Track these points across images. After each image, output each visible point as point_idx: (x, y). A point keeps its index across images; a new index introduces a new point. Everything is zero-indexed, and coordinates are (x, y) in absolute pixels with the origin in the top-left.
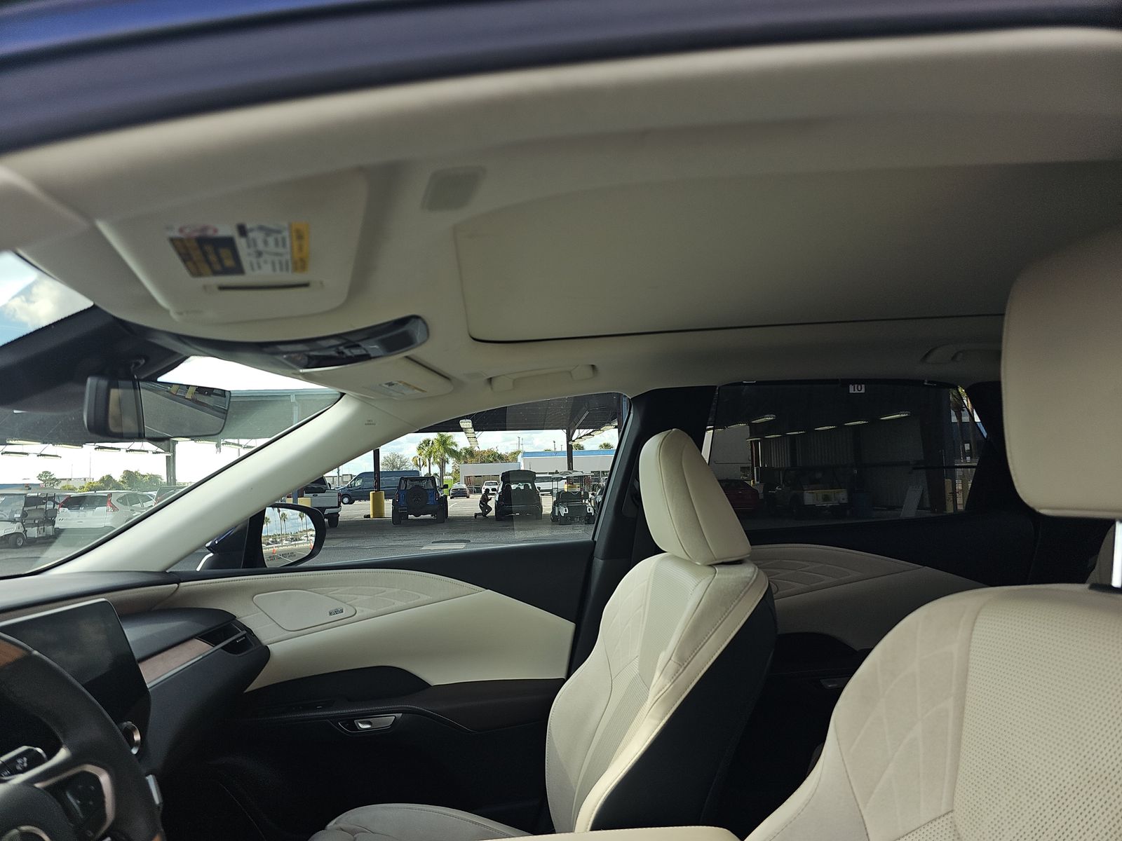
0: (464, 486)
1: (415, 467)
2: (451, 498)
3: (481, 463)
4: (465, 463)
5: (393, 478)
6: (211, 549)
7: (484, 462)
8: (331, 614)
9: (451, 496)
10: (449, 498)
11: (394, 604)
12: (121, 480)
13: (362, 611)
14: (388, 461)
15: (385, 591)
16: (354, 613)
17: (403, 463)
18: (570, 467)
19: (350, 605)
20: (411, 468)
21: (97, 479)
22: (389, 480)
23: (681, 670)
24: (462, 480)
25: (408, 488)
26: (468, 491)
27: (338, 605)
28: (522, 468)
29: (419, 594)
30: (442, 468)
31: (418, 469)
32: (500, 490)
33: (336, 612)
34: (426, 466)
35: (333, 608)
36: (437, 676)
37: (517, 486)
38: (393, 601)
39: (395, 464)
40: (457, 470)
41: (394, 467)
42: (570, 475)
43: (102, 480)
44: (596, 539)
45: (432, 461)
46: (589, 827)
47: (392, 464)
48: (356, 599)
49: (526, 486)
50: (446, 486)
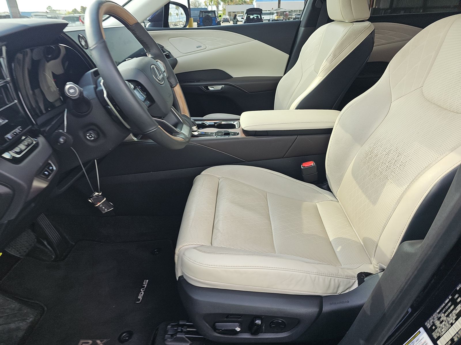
0: (228, 17)
1: (205, 6)
2: (222, 23)
3: (236, 5)
4: (229, 5)
5: (196, 12)
6: (149, 21)
7: (237, 4)
8: (197, 47)
9: (222, 21)
10: (221, 22)
11: (220, 45)
12: (81, 11)
13: (208, 47)
14: (192, 3)
15: (216, 39)
16: (205, 48)
17: (200, 4)
18: (279, 7)
19: (204, 44)
20: (203, 7)
21: (71, 11)
22: (194, 13)
23: (334, 59)
24: (227, 13)
25: (203, 17)
26: (229, 20)
27: (199, 44)
28: (255, 7)
29: (229, 41)
30: (218, 7)
31: (207, 7)
32: (245, 18)
33: (199, 47)
34: (210, 5)
35: (198, 46)
36: (236, 74)
37: (253, 16)
38: (220, 43)
39: (196, 5)
40: (224, 9)
41: (195, 6)
42: (279, 11)
43: (73, 11)
44: (301, 20)
45: (213, 3)
46: (295, 108)
47: (195, 5)
48: (206, 42)
49: (257, 17)
50: (220, 16)
